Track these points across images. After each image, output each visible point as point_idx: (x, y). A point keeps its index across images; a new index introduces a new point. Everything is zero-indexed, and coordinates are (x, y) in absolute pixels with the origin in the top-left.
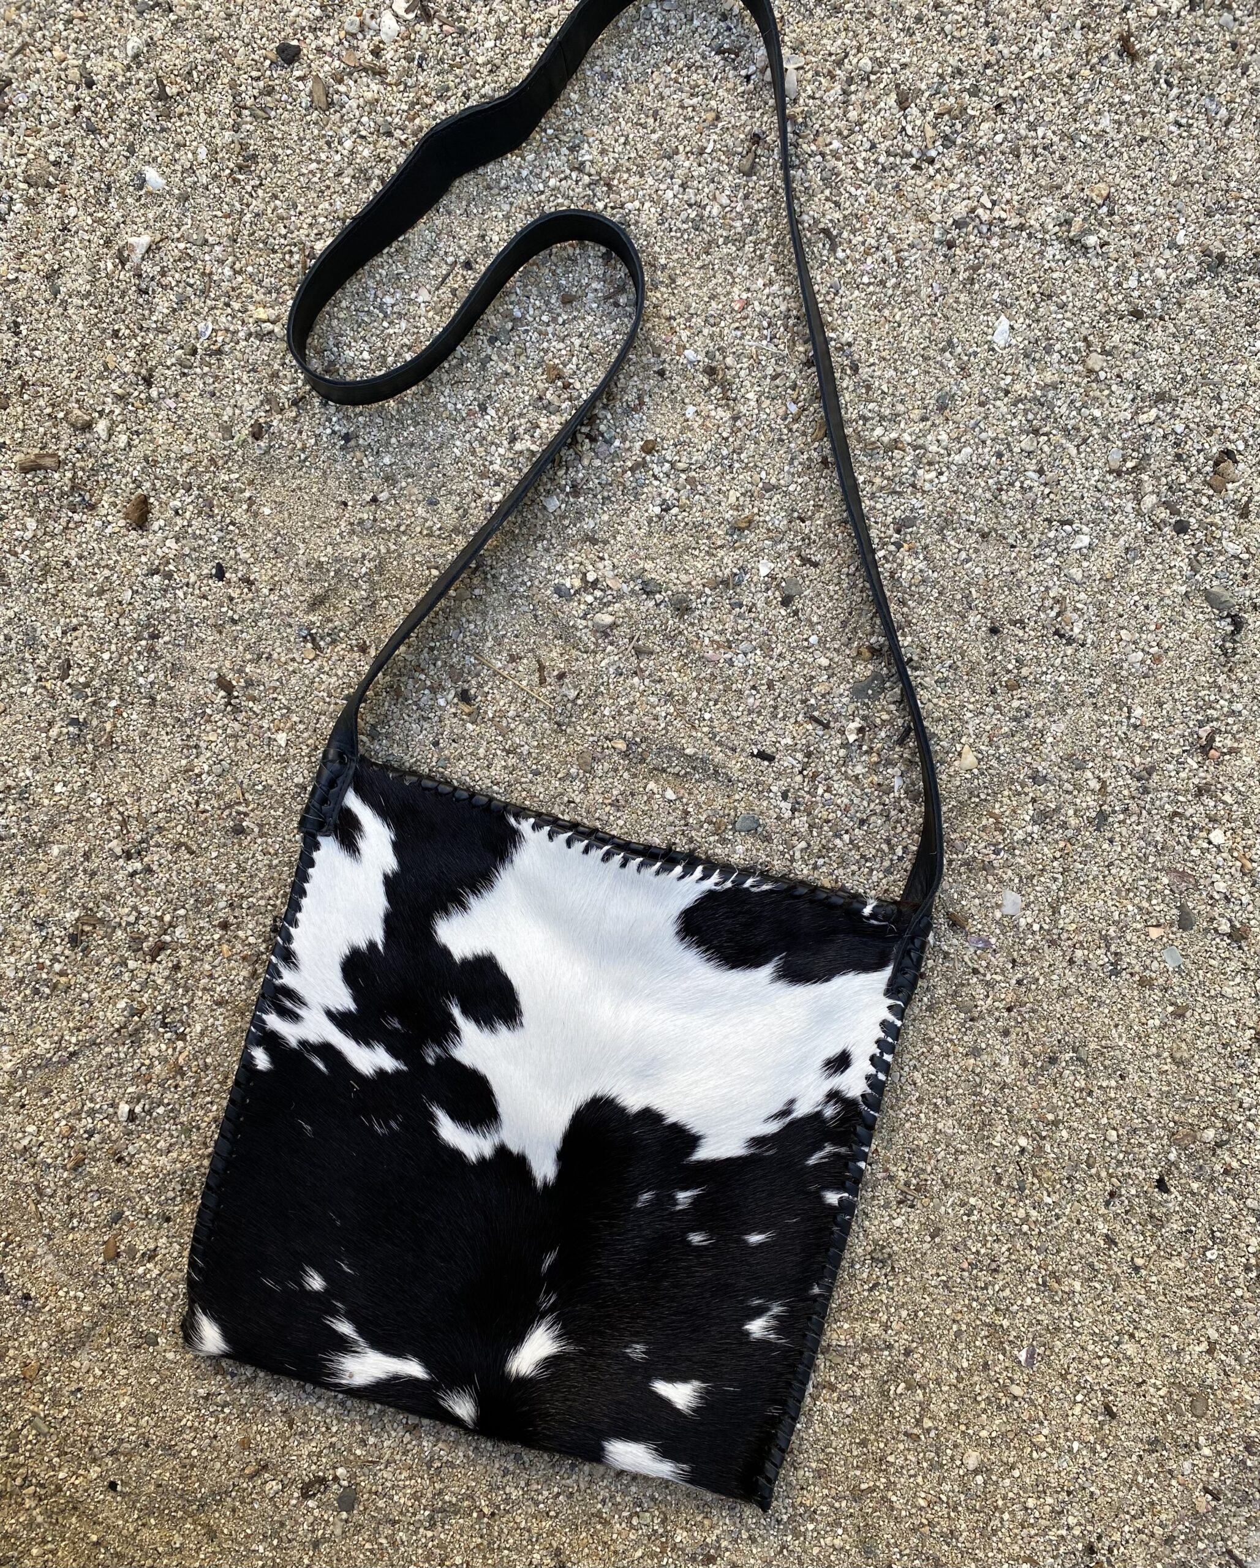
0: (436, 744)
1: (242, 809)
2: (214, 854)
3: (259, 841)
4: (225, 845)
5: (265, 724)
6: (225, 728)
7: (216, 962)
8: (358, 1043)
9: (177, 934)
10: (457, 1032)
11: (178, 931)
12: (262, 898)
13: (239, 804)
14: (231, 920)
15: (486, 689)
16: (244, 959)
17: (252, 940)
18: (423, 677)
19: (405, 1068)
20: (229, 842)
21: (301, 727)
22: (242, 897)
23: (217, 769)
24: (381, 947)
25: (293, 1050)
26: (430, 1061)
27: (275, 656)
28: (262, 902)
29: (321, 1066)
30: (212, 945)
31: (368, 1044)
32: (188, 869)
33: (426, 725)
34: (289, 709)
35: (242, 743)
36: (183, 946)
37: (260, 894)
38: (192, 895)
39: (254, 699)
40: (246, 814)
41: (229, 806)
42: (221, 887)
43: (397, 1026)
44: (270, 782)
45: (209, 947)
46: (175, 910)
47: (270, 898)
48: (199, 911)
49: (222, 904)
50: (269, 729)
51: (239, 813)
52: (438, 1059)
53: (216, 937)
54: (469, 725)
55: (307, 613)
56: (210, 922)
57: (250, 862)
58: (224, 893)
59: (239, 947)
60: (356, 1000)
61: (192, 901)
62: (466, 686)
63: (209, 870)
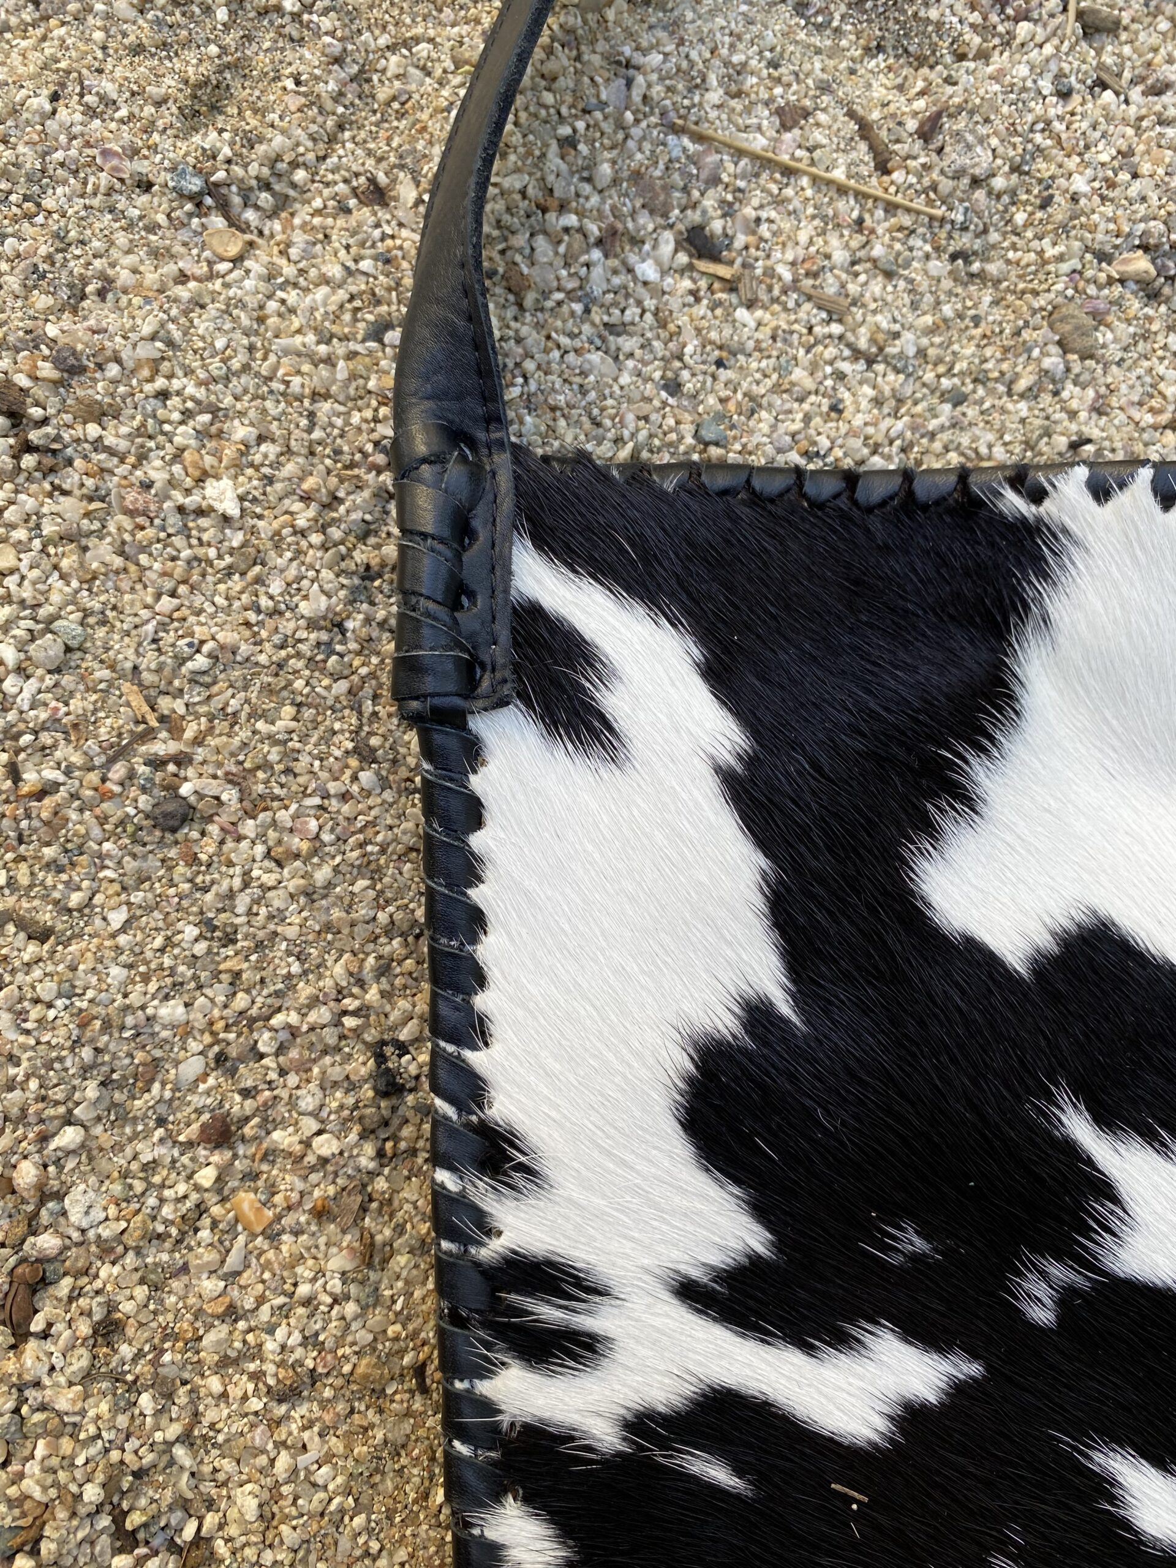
0: (674, 387)
1: (162, 746)
2: (117, 918)
3: (249, 827)
4: (142, 879)
5: (155, 471)
6: (33, 521)
7: (233, 1260)
8: (808, 1349)
9: (76, 1215)
10: (1105, 1190)
11: (76, 1205)
12: (314, 1002)
13: (148, 735)
14: (237, 1105)
15: (749, 212)
16: (321, 1214)
17: (325, 1146)
18: (572, 220)
19: (972, 1369)
20: (153, 862)
21: (269, 449)
22: (250, 1022)
23: (48, 648)
24: (784, 1007)
25: (616, 1463)
26: (1043, 1315)
27: (124, 277)
28: (321, 1015)
29: (719, 1474)
30: (201, 1209)
31: (842, 1341)
32: (47, 990)
33: (628, 344)
34: (214, 410)
35: (102, 553)
36: (108, 1251)
37: (305, 991)
38: (86, 1071)
39: (98, 414)
40: (182, 760)
41: (118, 752)
42: (172, 1011)
43: (920, 1244)
44: (226, 637)
45: (190, 1222)
46: (44, 1139)
47: (341, 993)
48: (119, 1115)
49: (192, 1067)
50: (172, 483)
51: (157, 763)
52: (1066, 1298)
53: (206, 1177)
54: (742, 314)
55: (184, 134)
56: (170, 1139)
57: (242, 902)
58: (186, 1031)
59: (289, 1183)
60: (761, 1211)
61: (91, 1090)
62: (694, 217)
63: (117, 973)
